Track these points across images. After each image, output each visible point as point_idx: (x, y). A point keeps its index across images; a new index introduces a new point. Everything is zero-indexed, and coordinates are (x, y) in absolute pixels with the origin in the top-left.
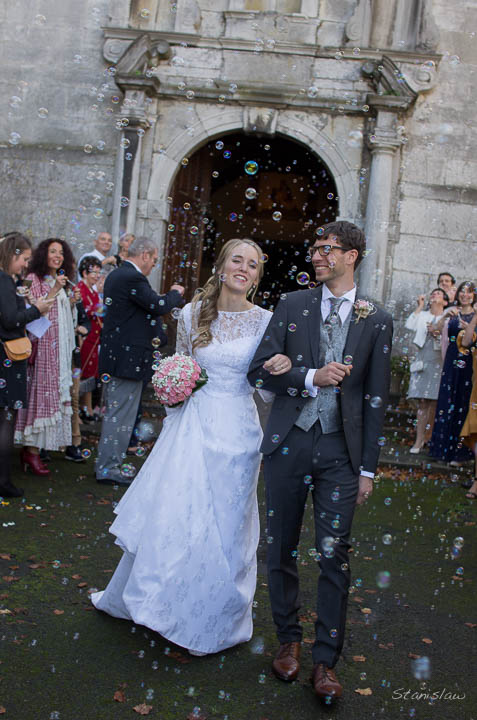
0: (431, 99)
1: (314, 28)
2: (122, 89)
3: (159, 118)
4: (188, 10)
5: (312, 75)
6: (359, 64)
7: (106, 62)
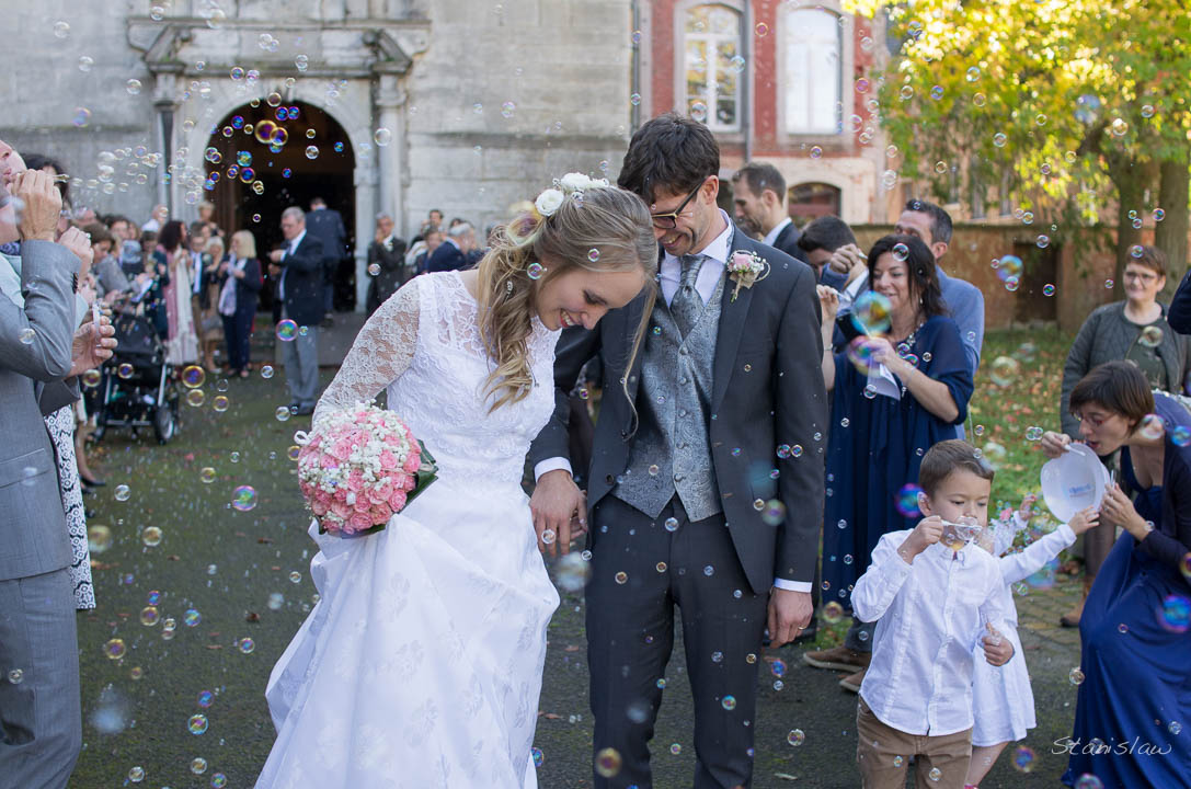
2: (154, 75)
3: (188, 95)
5: (320, 46)
6: (360, 33)
7: (132, 47)
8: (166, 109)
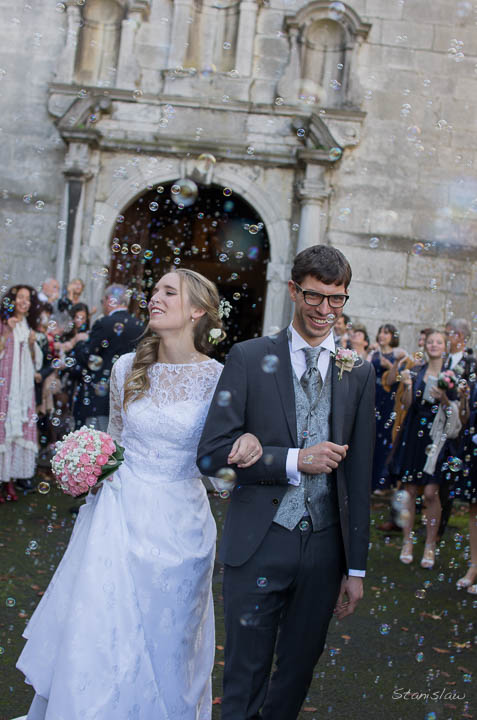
0: (357, 153)
1: (246, 86)
2: (67, 141)
3: (101, 169)
4: (129, 68)
5: (245, 130)
6: (289, 120)
7: (51, 116)
8: (75, 180)
